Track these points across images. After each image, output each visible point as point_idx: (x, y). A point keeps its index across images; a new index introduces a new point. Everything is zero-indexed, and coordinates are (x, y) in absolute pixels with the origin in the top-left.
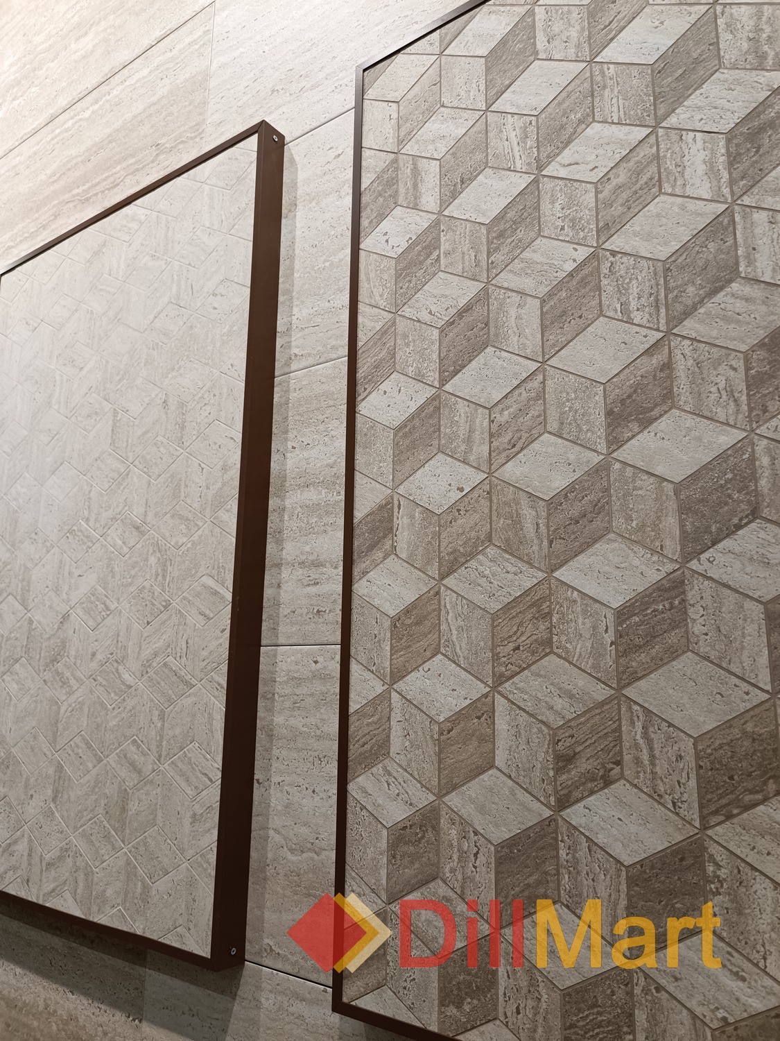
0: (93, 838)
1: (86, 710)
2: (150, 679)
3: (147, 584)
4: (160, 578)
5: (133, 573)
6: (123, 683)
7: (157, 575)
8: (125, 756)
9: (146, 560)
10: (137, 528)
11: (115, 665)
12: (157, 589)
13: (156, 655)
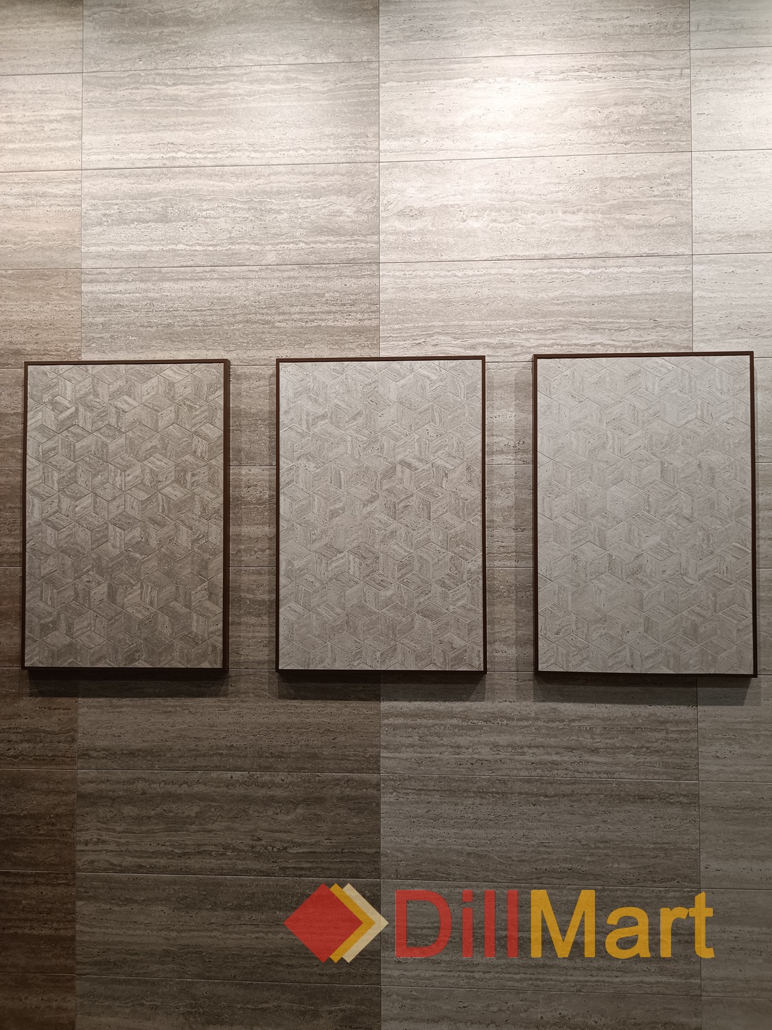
0: (677, 644)
1: (663, 595)
2: (705, 582)
3: (698, 543)
4: (706, 541)
5: (687, 538)
6: (687, 583)
7: (704, 540)
8: (694, 611)
9: (696, 533)
10: (688, 519)
11: (680, 576)
12: (705, 546)
13: (708, 572)
